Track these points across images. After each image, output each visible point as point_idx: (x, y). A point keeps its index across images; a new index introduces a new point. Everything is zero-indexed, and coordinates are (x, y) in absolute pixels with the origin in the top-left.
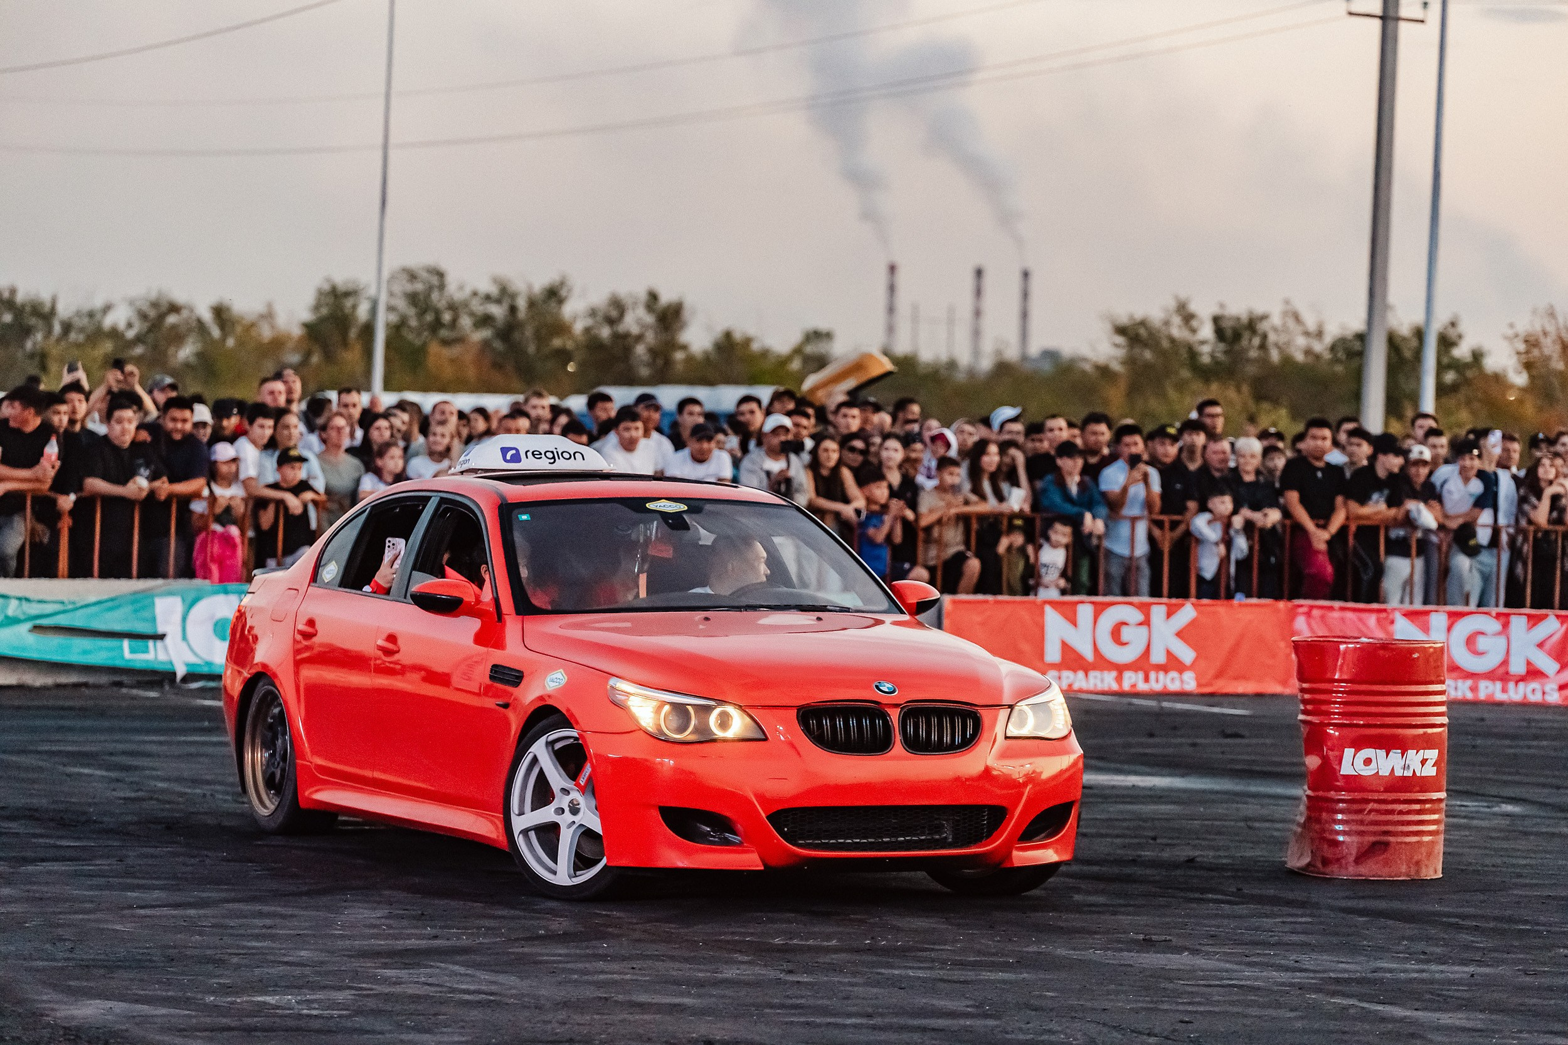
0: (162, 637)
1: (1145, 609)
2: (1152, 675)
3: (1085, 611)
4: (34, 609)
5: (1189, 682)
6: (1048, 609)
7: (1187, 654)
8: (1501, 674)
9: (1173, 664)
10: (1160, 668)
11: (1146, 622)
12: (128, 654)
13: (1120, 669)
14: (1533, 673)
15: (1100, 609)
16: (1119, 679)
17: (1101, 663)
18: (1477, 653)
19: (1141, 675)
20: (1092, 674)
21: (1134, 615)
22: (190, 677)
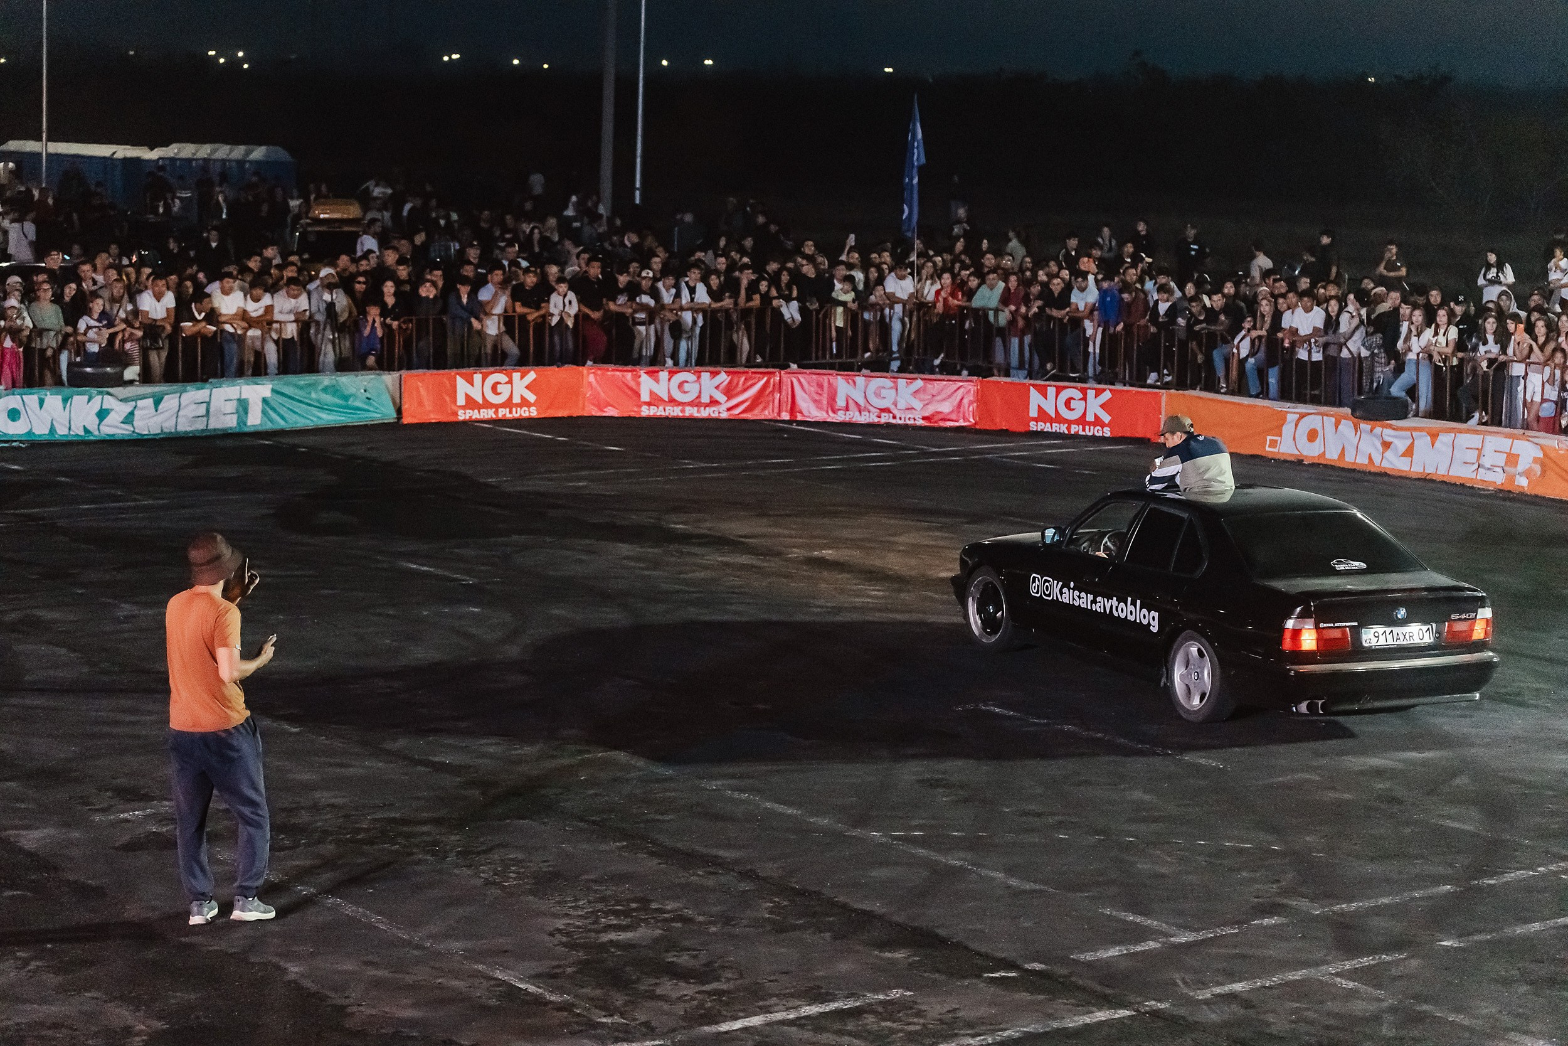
2: (514, 410)
3: (478, 377)
5: (534, 412)
6: (458, 377)
7: (532, 398)
8: (696, 403)
11: (510, 382)
13: (497, 407)
14: (714, 402)
16: (496, 412)
17: (487, 404)
18: (685, 392)
19: (508, 410)
20: (482, 411)
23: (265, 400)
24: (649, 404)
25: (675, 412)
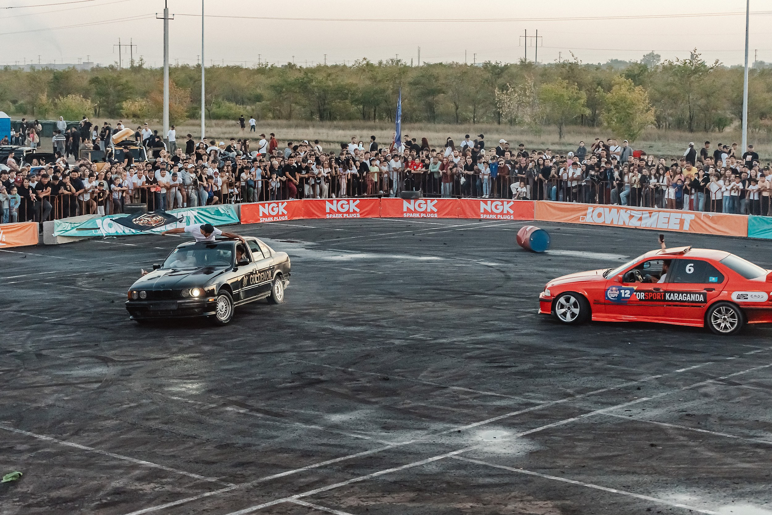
0: (99, 228)
1: (278, 203)
3: (267, 205)
4: (76, 225)
5: (286, 218)
7: (285, 212)
9: (283, 214)
10: (281, 216)
12: (93, 233)
13: (273, 216)
14: (355, 212)
15: (269, 204)
16: (273, 219)
21: (275, 205)
22: (106, 236)
23: (195, 216)
24: (329, 213)
25: (340, 216)
